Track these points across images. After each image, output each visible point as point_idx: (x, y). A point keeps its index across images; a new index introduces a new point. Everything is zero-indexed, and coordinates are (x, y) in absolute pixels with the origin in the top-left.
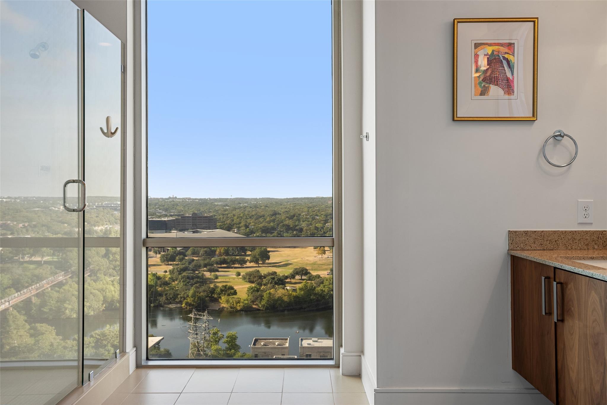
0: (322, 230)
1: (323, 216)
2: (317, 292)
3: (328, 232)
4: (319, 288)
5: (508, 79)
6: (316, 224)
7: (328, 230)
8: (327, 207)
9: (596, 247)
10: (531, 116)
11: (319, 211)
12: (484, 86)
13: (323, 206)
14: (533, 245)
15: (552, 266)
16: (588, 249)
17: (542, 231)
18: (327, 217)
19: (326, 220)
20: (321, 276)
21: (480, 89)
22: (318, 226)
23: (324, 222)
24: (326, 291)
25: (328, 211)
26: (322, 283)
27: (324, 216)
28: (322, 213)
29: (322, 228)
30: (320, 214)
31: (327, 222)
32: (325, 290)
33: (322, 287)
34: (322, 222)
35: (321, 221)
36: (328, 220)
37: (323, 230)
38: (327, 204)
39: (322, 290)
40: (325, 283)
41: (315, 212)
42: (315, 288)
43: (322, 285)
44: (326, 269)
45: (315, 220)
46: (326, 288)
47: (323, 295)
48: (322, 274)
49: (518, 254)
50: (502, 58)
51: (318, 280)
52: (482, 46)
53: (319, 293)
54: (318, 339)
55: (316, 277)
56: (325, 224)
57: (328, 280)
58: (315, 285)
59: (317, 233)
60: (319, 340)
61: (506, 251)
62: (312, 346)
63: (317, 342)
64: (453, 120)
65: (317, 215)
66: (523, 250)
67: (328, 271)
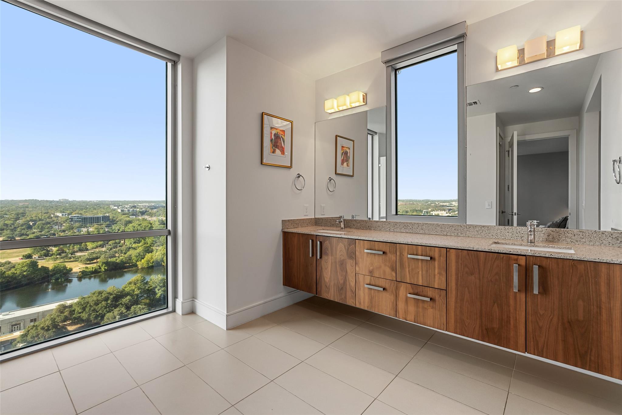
0: (12, 226)
1: (13, 215)
2: (7, 275)
3: (19, 227)
4: (10, 272)
5: (282, 147)
6: (4, 221)
7: (20, 225)
8: (18, 207)
9: (310, 225)
10: (290, 166)
11: (8, 211)
12: (274, 149)
13: (14, 207)
14: (291, 226)
15: (315, 235)
16: (308, 226)
17: (294, 220)
18: (18, 215)
19: (17, 218)
20: (12, 262)
21: (272, 150)
22: (7, 223)
23: (15, 219)
24: (18, 273)
25: (19, 211)
26: (14, 267)
27: (15, 214)
28: (12, 212)
29: (13, 224)
30: (9, 214)
31: (19, 220)
32: (16, 273)
33: (13, 271)
34: (13, 219)
35: (11, 218)
36: (19, 218)
37: (14, 226)
38: (18, 206)
39: (14, 273)
40: (17, 267)
41: (4, 212)
42: (5, 272)
43: (13, 269)
44: (18, 256)
45: (4, 218)
46: (18, 271)
47: (14, 277)
48: (13, 261)
49: (286, 230)
50: (280, 137)
51: (8, 266)
52: (274, 129)
53: (10, 275)
54: (9, 312)
55: (5, 263)
56: (16, 220)
57: (21, 264)
58: (5, 270)
59: (6, 228)
60: (11, 313)
61: (281, 230)
62: (2, 319)
63: (8, 315)
64: (262, 164)
65: (6, 214)
66: (287, 229)
67: (19, 257)
